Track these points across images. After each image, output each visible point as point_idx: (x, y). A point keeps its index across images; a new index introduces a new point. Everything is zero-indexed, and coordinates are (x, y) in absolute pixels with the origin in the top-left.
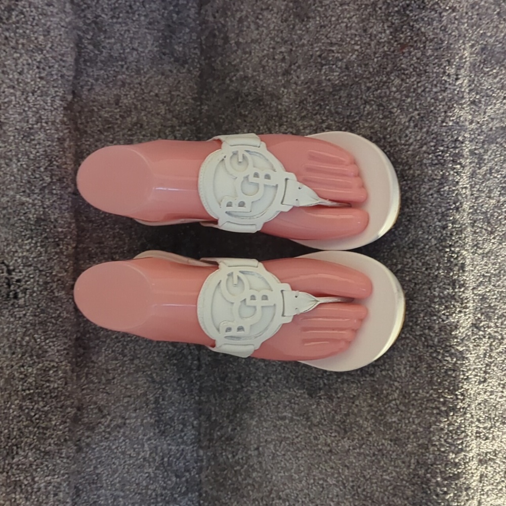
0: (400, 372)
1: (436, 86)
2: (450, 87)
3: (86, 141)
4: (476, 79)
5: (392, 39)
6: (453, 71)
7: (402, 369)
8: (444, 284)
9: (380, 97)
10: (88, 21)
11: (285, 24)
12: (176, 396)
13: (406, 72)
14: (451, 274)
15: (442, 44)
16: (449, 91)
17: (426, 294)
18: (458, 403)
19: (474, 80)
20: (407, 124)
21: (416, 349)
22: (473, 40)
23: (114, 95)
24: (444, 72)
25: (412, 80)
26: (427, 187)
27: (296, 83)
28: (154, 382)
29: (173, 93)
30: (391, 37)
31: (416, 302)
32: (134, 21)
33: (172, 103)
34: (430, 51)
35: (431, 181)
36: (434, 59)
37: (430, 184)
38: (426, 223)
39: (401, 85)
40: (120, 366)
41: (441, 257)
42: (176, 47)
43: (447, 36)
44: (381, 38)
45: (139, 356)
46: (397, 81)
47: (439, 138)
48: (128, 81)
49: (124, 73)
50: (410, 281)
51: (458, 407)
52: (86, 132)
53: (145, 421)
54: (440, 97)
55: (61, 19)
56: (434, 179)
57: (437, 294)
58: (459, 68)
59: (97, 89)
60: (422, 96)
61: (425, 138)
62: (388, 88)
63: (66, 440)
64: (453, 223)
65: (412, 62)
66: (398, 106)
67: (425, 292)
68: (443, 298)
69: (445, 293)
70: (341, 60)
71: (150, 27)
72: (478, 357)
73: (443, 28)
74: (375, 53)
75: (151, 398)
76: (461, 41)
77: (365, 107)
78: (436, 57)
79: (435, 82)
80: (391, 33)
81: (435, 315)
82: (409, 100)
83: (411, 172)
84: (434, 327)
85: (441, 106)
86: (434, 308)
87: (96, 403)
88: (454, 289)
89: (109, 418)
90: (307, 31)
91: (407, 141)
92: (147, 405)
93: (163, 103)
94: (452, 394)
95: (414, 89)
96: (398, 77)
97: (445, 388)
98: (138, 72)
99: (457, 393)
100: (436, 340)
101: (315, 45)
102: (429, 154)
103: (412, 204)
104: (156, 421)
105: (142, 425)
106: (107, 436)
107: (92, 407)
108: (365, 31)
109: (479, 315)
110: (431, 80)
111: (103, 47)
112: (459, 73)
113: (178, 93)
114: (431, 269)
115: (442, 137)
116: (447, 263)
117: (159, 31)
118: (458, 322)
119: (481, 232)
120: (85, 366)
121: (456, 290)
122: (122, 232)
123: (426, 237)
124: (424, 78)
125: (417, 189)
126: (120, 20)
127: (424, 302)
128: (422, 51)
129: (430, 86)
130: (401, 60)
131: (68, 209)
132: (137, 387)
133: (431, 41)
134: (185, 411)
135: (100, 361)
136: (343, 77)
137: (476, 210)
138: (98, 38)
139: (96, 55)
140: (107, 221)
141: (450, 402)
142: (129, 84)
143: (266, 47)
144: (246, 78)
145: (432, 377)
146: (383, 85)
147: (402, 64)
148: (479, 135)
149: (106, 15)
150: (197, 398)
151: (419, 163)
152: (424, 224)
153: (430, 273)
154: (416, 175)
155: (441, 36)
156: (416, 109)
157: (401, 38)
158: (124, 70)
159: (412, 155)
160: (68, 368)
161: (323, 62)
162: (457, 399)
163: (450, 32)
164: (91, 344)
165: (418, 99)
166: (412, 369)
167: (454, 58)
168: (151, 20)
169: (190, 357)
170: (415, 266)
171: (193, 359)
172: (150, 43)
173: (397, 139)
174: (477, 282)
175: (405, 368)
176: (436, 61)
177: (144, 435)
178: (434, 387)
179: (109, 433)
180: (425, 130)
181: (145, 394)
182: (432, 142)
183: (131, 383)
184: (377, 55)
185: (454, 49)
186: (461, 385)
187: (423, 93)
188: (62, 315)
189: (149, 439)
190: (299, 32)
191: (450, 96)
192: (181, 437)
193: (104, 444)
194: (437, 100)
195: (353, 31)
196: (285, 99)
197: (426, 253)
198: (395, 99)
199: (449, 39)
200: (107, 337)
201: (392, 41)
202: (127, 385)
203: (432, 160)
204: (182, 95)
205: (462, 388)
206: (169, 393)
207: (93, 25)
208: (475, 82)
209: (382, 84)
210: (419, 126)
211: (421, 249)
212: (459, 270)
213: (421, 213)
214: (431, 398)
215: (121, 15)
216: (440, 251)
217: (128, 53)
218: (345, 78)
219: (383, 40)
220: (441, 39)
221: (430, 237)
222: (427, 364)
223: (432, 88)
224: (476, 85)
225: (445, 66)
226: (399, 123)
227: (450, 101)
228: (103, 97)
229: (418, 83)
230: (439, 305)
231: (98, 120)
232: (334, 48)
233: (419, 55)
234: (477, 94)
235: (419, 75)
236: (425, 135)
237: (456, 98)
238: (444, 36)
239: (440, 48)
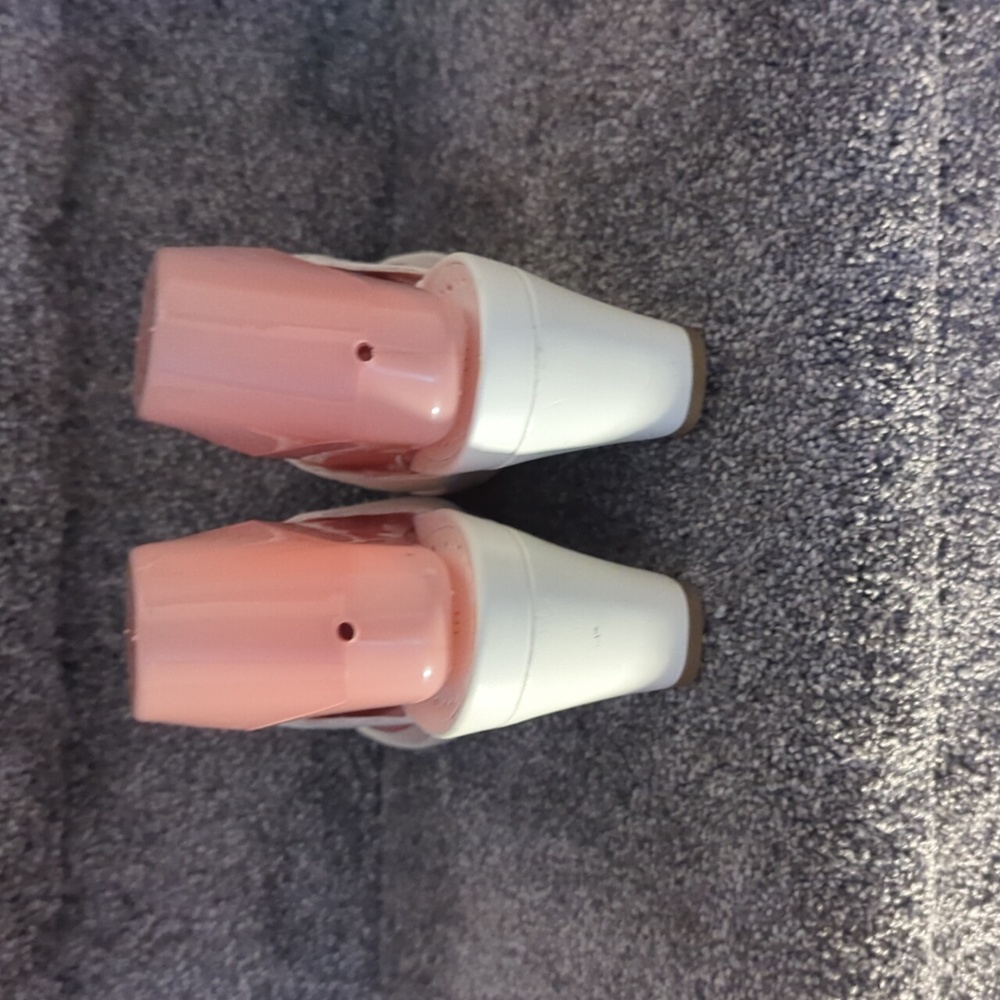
0: (732, 880)
1: (832, 164)
2: (871, 165)
3: (102, 307)
4: (978, 137)
5: (729, 51)
6: (879, 123)
7: (735, 874)
8: (843, 665)
9: (704, 197)
10: (111, 42)
11: (531, 24)
12: (319, 872)
13: (761, 131)
14: (862, 640)
15: (850, 56)
16: (866, 177)
17: (793, 689)
18: (872, 968)
19: (971, 143)
20: (758, 262)
21: (767, 828)
22: (972, 40)
23: (176, 202)
24: (855, 129)
25: (774, 151)
26: (805, 420)
27: (549, 163)
28: (264, 838)
29: (324, 191)
30: (726, 46)
31: (770, 707)
32: (225, 35)
33: (321, 215)
34: (817, 76)
35: (814, 405)
36: (828, 98)
37: (812, 411)
38: (799, 509)
39: (749, 164)
40: (180, 805)
41: (835, 597)
42: (334, 87)
43: (866, 37)
44: (706, 50)
45: (227, 781)
46: (741, 155)
47: (836, 296)
48: (210, 169)
49: (199, 152)
50: (755, 654)
51: (874, 976)
52: (101, 287)
53: (241, 926)
54: (841, 193)
55: (29, 41)
56: (822, 401)
57: (820, 690)
58: (898, 116)
59: (133, 189)
60: (796, 191)
61: (802, 297)
62: (721, 172)
63: (23, 973)
64: (868, 513)
65: (776, 104)
66: (742, 216)
67: (792, 684)
68: (840, 700)
69: (844, 687)
70: (628, 107)
71: (267, 45)
72: (967, 839)
73: (855, 17)
74: (694, 87)
75: (257, 876)
76: (908, 48)
77: (673, 223)
78: (835, 92)
79: (830, 155)
80: (728, 35)
81: (816, 743)
82: (765, 202)
83: (766, 382)
84: (813, 774)
85: (843, 216)
86: (814, 726)
87: (116, 886)
88: (867, 677)
89: (151, 919)
90: (570, 38)
91: (758, 305)
92: (246, 891)
93: (299, 213)
94: (857, 941)
95: (778, 174)
96: (743, 143)
97: (835, 928)
98: (236, 149)
99: (869, 940)
100: (817, 805)
101: (584, 72)
102: (810, 337)
103: (766, 461)
104: (267, 926)
105: (233, 934)
106: (144, 958)
107: (108, 894)
108: (675, 33)
109: (973, 735)
110: (820, 149)
111: (150, 97)
112: (898, 127)
113: (336, 190)
114: (807, 626)
115: (845, 294)
116: (849, 612)
117: (288, 52)
118: (881, 760)
119: (984, 525)
120: (92, 805)
121: (876, 681)
122: (188, 506)
123: (798, 545)
124: (802, 145)
125: (780, 426)
126: (191, 34)
127: (789, 710)
128: (798, 77)
129: (815, 166)
130: (748, 101)
131: (38, 461)
132: (223, 851)
133: (824, 49)
134: (342, 905)
135: (131, 793)
136: (632, 147)
137: (970, 471)
138: (136, 78)
139: (131, 115)
140: (152, 483)
141: (850, 963)
142: (213, 175)
143: (498, 80)
144: (464, 153)
145: (803, 899)
146: (711, 166)
147: (749, 111)
148: (984, 280)
149: (157, 25)
150: (372, 877)
151: (784, 361)
152: (792, 513)
153: (804, 637)
154: (776, 389)
155: (851, 37)
156: (781, 225)
157: (748, 47)
158: (200, 145)
159: (768, 339)
160: (33, 813)
161: (598, 112)
162: (872, 955)
163: (875, 26)
164: (109, 757)
165: (785, 198)
166: (758, 875)
167: (884, 91)
168: (271, 31)
169: (356, 784)
170: (768, 617)
171: (364, 790)
172: (265, 81)
173: (735, 299)
174: (971, 652)
175: (742, 871)
176: (835, 100)
177: (239, 958)
178: (808, 924)
179: (151, 953)
180: (800, 276)
181: (241, 867)
182: (817, 305)
183: (207, 842)
184: (698, 92)
185: (887, 66)
186: (881, 921)
187: (799, 185)
188: (17, 697)
189: (252, 966)
190: (555, 41)
191: (869, 187)
192: (331, 963)
193: (136, 976)
194: (835, 198)
195: (653, 35)
196: (530, 202)
197: (797, 586)
198: (734, 200)
199: (871, 44)
200: (147, 740)
201: (730, 56)
202: (197, 845)
203: (818, 352)
204: (346, 194)
205: (887, 927)
206: (303, 864)
207: (123, 50)
208: (975, 148)
209: (706, 162)
210: (788, 267)
211: (786, 576)
212: (886, 630)
213: (787, 486)
214: (799, 948)
215: (194, 23)
216: (833, 582)
217: (211, 106)
218: (637, 149)
219: (710, 55)
220: (847, 45)
221: (808, 547)
222: (791, 864)
223: (821, 171)
224: (976, 155)
225: (857, 114)
226: (743, 259)
227: (871, 199)
228: (148, 208)
229: (787, 157)
230: (827, 717)
231: (133, 260)
232: (615, 78)
233: (792, 85)
234: (980, 175)
235: (791, 139)
236: (800, 290)
237: (889, 192)
238: (859, 36)
239: (847, 68)
